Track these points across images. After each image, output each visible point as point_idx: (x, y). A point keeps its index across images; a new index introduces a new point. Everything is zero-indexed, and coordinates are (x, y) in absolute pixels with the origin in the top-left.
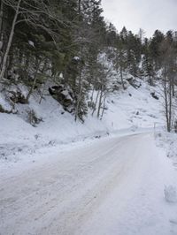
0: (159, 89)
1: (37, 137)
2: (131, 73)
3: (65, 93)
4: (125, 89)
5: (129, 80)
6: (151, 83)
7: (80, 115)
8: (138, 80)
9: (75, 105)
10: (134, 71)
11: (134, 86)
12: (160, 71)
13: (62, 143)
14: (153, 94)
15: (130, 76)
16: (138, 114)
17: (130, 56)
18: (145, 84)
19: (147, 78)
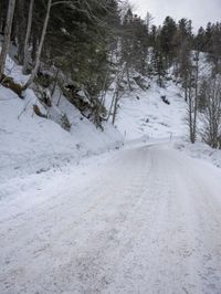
1: (78, 146)
3: (81, 93)
4: (132, 90)
5: (136, 79)
7: (99, 122)
9: (93, 109)
11: (142, 87)
13: (95, 154)
14: (163, 98)
16: (147, 121)
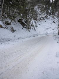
0: (56, 19)
1: (14, 36)
2: (46, 14)
3: (23, 21)
4: (44, 20)
5: (45, 16)
6: (53, 17)
8: (49, 16)
9: (27, 25)
10: (48, 13)
11: (47, 19)
12: (57, 13)
13: (22, 38)
14: (54, 21)
15: (46, 15)
16: (48, 28)
17: (46, 7)
18: (51, 18)
19: (52, 16)
